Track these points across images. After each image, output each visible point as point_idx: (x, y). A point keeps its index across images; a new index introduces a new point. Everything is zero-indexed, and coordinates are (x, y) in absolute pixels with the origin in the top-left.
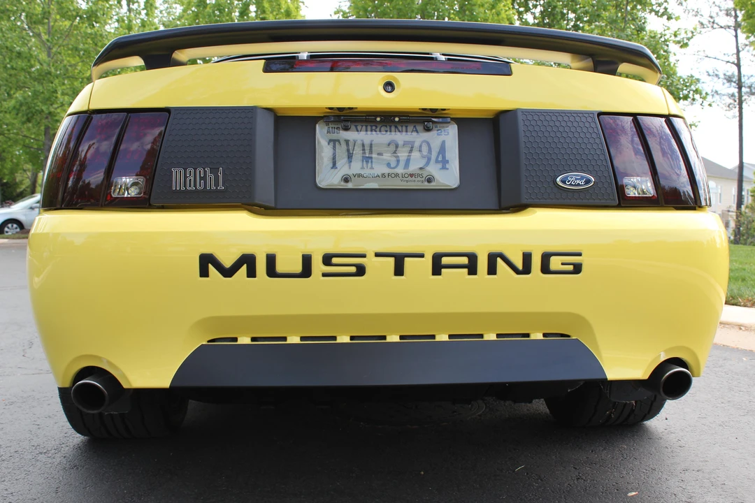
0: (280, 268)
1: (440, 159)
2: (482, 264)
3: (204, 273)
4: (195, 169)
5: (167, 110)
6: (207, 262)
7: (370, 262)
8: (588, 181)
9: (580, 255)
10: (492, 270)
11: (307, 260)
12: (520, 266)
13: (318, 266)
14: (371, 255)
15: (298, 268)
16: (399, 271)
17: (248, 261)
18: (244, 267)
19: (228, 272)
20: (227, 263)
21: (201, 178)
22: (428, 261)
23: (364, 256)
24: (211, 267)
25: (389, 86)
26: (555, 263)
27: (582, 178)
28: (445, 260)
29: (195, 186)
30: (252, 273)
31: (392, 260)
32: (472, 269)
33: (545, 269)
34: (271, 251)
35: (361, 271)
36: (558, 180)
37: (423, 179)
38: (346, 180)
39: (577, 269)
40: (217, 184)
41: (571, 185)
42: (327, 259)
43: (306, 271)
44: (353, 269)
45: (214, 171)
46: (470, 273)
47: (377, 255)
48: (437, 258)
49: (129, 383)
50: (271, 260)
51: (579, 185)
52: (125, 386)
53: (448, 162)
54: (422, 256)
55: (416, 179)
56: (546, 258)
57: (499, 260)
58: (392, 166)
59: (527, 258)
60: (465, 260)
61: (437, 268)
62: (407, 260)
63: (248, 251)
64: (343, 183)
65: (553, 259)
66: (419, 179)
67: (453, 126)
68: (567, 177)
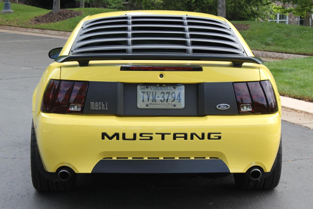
0: (127, 137)
1: (178, 98)
2: (189, 137)
3: (103, 138)
4: (98, 103)
5: (88, 82)
6: (104, 135)
7: (154, 136)
8: (227, 107)
9: (220, 133)
10: (192, 138)
11: (135, 135)
12: (201, 137)
13: (138, 137)
14: (154, 134)
15: (132, 137)
16: (163, 138)
17: (117, 135)
18: (116, 137)
19: (110, 138)
20: (110, 135)
21: (100, 106)
22: (172, 136)
23: (152, 134)
24: (105, 136)
25: (161, 76)
26: (212, 136)
27: (225, 106)
28: (177, 135)
29: (98, 108)
30: (118, 138)
31: (161, 135)
32: (186, 138)
33: (209, 138)
34: (124, 132)
35: (151, 138)
36: (217, 106)
37: (172, 105)
38: (147, 106)
39: (220, 138)
40: (105, 108)
41: (221, 108)
42: (141, 135)
43: (135, 138)
44: (149, 138)
45: (104, 104)
46: (185, 139)
47: (156, 134)
48: (175, 135)
49: (78, 171)
50: (124, 135)
51: (224, 108)
52: (76, 172)
53: (181, 99)
54: (170, 134)
55: (170, 105)
56: (209, 135)
57: (194, 135)
58: (162, 101)
59: (203, 135)
60: (183, 135)
61: (175, 137)
62: (165, 135)
63: (117, 132)
64: (146, 107)
65: (211, 135)
66: (171, 105)
67: (183, 87)
68: (220, 106)
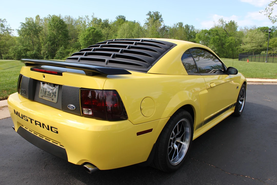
1: (55, 95)
2: (42, 125)
5: (23, 76)
8: (74, 108)
9: (57, 129)
12: (47, 128)
15: (21, 117)
16: (31, 122)
18: (17, 114)
20: (16, 112)
21: (24, 92)
23: (27, 117)
28: (37, 122)
32: (40, 126)
35: (27, 120)
38: (42, 96)
42: (24, 116)
47: (29, 118)
48: (36, 121)
54: (33, 120)
55: (51, 99)
56: (51, 128)
57: (44, 125)
58: (48, 95)
60: (39, 123)
61: (36, 124)
65: (53, 128)
67: (57, 87)
68: (69, 106)
